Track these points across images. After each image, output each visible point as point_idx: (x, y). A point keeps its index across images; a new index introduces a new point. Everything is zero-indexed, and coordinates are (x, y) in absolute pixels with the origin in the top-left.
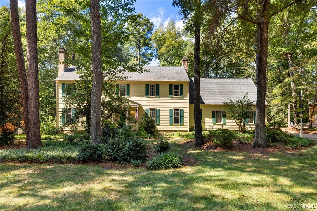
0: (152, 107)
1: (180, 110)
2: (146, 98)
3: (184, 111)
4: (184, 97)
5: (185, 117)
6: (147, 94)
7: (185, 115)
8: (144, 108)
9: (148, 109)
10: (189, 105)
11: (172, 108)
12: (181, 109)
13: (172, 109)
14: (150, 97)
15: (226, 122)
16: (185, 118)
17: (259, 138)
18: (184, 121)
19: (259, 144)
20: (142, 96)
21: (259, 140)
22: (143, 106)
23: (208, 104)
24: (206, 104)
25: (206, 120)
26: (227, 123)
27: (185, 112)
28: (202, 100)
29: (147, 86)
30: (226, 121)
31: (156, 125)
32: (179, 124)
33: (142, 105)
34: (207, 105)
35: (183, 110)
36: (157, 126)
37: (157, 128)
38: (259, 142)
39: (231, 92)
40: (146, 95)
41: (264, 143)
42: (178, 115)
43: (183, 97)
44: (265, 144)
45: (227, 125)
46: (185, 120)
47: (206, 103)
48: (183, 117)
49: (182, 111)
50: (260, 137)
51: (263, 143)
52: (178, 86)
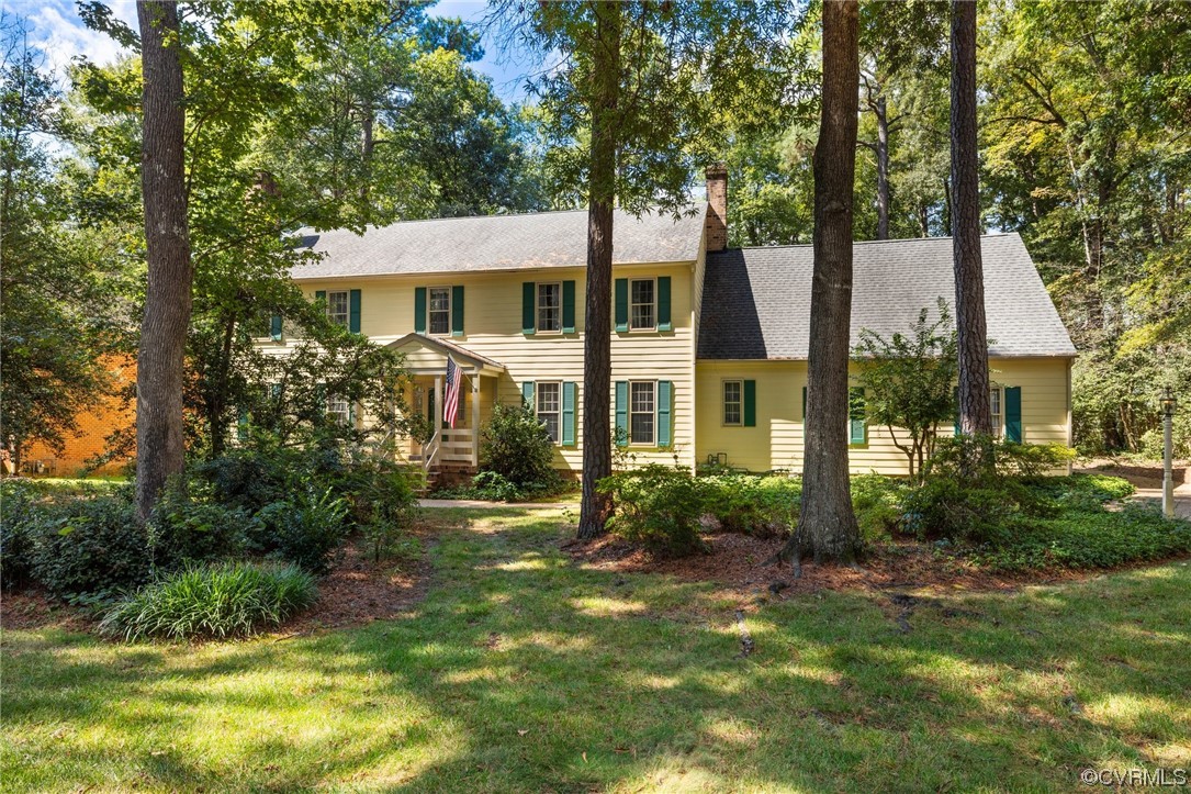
0: (547, 376)
1: (656, 385)
2: (524, 339)
3: (673, 389)
4: (676, 330)
5: (677, 412)
6: (528, 323)
7: (677, 406)
8: (515, 379)
9: (531, 383)
10: (696, 364)
11: (625, 378)
12: (660, 382)
13: (624, 382)
14: (539, 333)
15: (866, 439)
16: (677, 420)
17: (811, 513)
18: (672, 431)
19: (810, 543)
20: (509, 332)
21: (813, 522)
22: (511, 373)
23: (783, 357)
24: (774, 357)
25: (773, 427)
26: (871, 442)
27: (677, 392)
28: (761, 343)
29: (528, 289)
30: (866, 432)
31: (561, 448)
32: (655, 444)
33: (509, 366)
34: (778, 361)
35: (672, 385)
36: (563, 453)
37: (568, 459)
38: (811, 534)
39: (905, 300)
40: (525, 327)
41: (833, 541)
42: (651, 407)
43: (672, 329)
44: (840, 545)
45: (871, 449)
46: (677, 426)
47: (771, 355)
48: (669, 414)
49: (668, 387)
50: (814, 509)
51: (830, 538)
52: (650, 283)
